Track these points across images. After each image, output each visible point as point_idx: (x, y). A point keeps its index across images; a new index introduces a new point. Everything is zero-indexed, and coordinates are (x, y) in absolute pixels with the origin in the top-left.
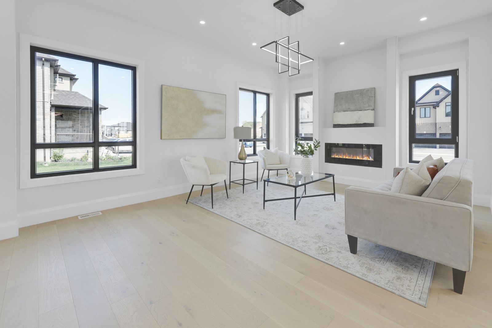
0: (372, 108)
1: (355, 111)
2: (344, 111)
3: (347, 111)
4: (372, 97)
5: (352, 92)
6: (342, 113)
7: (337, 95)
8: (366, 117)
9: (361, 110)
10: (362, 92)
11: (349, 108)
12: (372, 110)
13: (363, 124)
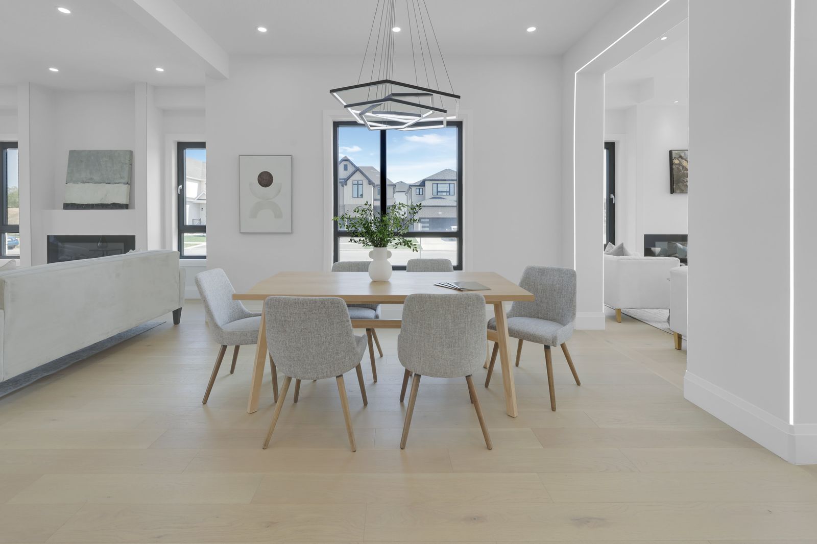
0: (126, 180)
1: (101, 183)
2: (83, 182)
3: (88, 183)
4: (126, 164)
5: (98, 152)
6: (80, 185)
7: (72, 153)
8: (118, 194)
9: (109, 183)
10: (111, 155)
11: (91, 179)
12: (124, 184)
13: (111, 204)
